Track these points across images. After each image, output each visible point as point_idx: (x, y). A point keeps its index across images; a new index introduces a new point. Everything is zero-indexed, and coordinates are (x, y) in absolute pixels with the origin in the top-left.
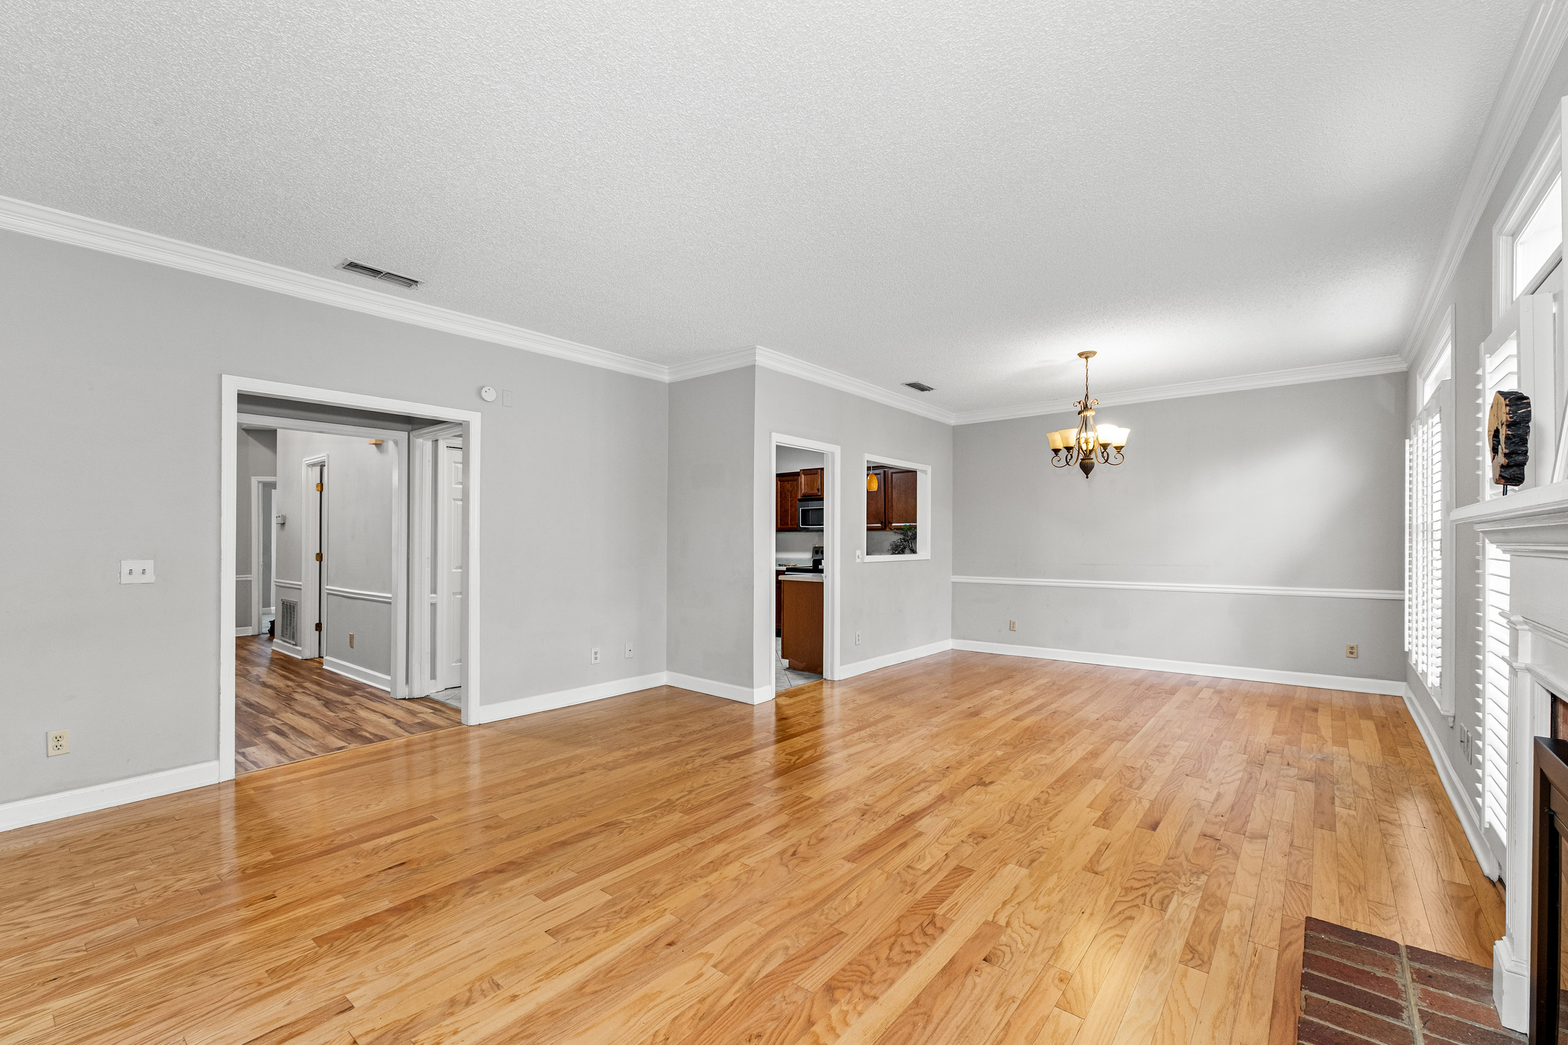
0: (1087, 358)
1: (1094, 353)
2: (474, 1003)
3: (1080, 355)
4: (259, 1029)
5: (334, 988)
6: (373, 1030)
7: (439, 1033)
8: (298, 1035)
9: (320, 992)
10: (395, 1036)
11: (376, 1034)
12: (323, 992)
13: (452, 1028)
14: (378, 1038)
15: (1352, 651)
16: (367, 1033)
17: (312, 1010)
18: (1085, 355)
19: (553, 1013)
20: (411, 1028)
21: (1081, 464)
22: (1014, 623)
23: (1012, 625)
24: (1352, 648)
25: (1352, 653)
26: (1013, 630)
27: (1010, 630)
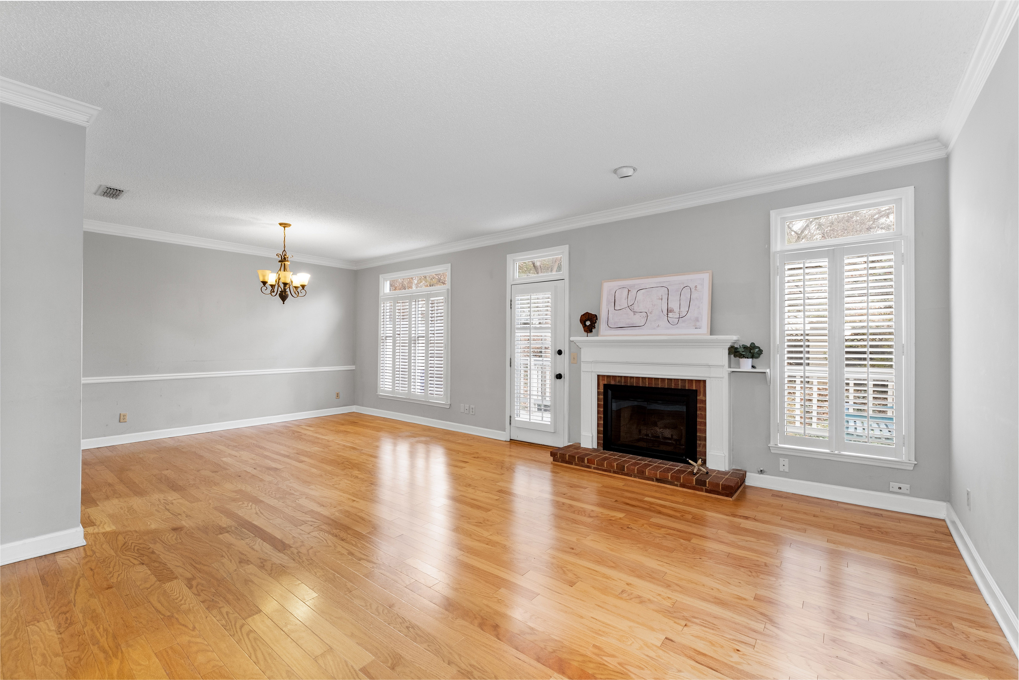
0: (284, 227)
1: (290, 225)
2: (639, 595)
3: (281, 224)
4: (705, 673)
5: (657, 656)
6: (675, 622)
7: (663, 600)
8: (696, 651)
9: (663, 661)
10: (674, 613)
11: (676, 620)
12: (663, 659)
13: (658, 597)
14: (678, 618)
15: (338, 395)
16: (678, 624)
17: (678, 656)
18: (285, 225)
19: (633, 571)
20: (666, 610)
21: (280, 294)
22: (124, 416)
23: (122, 417)
24: (338, 394)
25: (337, 396)
26: (123, 421)
27: (120, 422)
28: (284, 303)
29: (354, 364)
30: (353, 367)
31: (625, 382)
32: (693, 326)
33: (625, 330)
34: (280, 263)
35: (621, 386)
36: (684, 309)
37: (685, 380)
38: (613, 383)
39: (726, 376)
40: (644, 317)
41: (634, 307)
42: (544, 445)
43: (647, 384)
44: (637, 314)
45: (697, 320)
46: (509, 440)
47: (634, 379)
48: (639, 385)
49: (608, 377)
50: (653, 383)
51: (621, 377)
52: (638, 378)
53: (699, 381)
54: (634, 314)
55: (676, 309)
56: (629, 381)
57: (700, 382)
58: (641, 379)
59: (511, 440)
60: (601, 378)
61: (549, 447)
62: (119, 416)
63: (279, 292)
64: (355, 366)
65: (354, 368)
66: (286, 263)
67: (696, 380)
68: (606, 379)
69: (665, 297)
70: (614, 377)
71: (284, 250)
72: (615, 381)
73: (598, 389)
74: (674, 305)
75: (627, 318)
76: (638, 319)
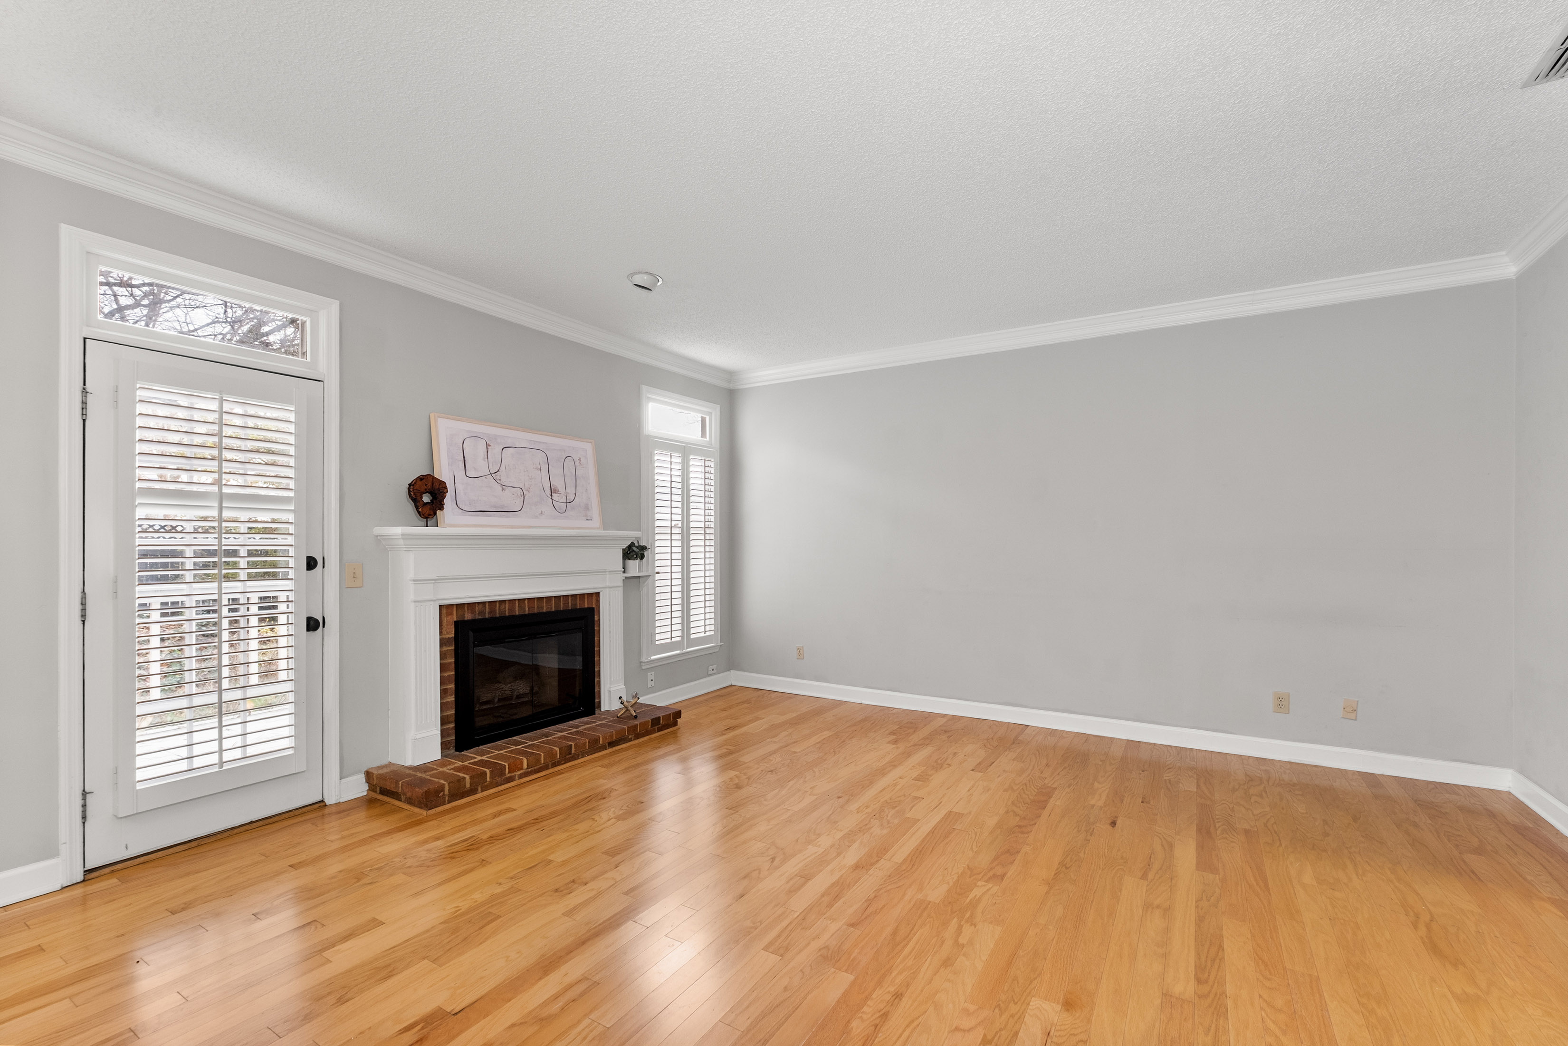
31: (490, 612)
32: (584, 516)
33: (490, 516)
35: (484, 620)
36: (571, 490)
37: (576, 595)
38: (468, 616)
39: (621, 583)
40: (519, 495)
41: (500, 476)
42: (252, 822)
43: (527, 609)
44: (508, 489)
45: (587, 508)
46: (84, 876)
47: (506, 604)
48: (514, 614)
49: (460, 606)
50: (536, 607)
51: (484, 603)
52: (512, 601)
53: (592, 594)
54: (503, 489)
55: (561, 489)
56: (497, 608)
57: (592, 596)
58: (517, 602)
59: (88, 872)
60: (444, 611)
61: (276, 819)
67: (588, 594)
68: (455, 612)
69: (544, 467)
70: (471, 605)
72: (473, 612)
73: (441, 633)
74: (558, 483)
75: (489, 495)
76: (510, 500)
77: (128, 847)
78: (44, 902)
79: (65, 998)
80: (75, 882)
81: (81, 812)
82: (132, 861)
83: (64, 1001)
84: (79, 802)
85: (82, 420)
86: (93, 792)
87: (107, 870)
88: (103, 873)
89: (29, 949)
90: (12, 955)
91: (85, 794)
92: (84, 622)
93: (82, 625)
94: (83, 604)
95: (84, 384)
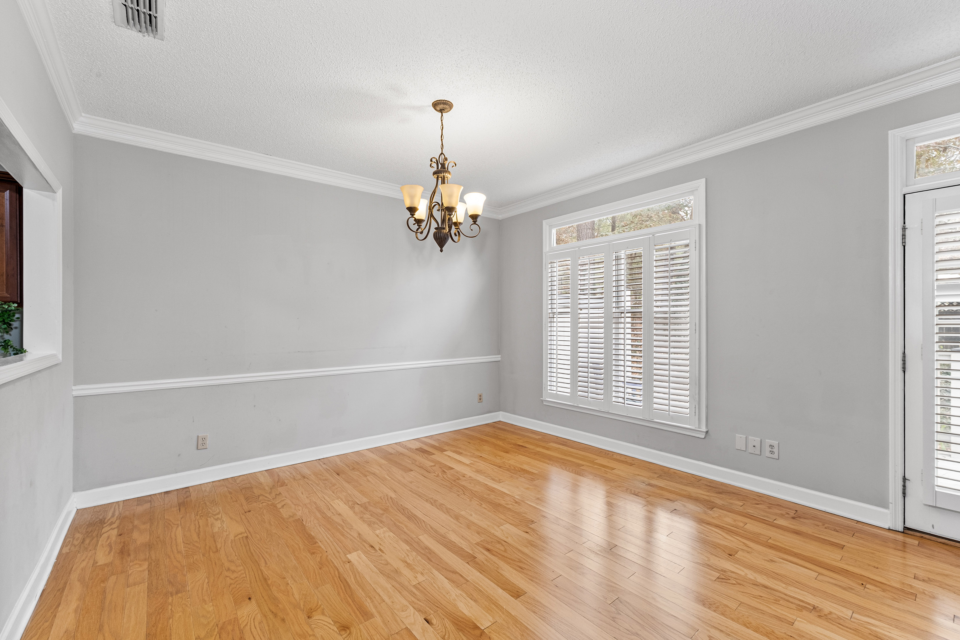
0: (442, 110)
18: (442, 106)
21: (434, 235)
22: (204, 439)
23: (200, 442)
24: (480, 396)
25: (480, 399)
26: (202, 447)
27: (197, 449)
28: (441, 251)
29: (499, 352)
30: (498, 358)
34: (436, 176)
46: (902, 530)
59: (906, 529)
62: (196, 438)
63: (433, 231)
64: (500, 356)
65: (500, 359)
66: (447, 175)
71: (442, 153)
77: (934, 527)
78: (874, 530)
79: (817, 572)
80: (898, 530)
81: (902, 490)
82: (936, 538)
83: (816, 573)
84: (901, 483)
85: (903, 246)
86: (909, 480)
87: (918, 534)
88: (916, 535)
89: (839, 544)
90: (830, 541)
91: (905, 479)
92: (904, 372)
93: (903, 374)
94: (904, 361)
95: (904, 223)
